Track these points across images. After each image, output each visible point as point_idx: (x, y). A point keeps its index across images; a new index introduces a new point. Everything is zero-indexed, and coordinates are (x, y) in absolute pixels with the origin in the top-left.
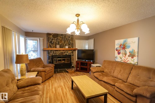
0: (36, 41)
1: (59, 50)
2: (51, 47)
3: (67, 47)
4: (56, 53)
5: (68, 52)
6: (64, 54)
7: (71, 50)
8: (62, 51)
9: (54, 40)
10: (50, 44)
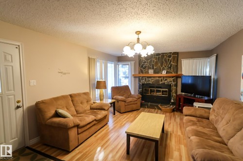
0: (128, 66)
1: (153, 77)
2: (142, 73)
3: (164, 73)
4: (149, 81)
5: (166, 80)
6: (160, 83)
7: (173, 77)
8: (158, 78)
9: (146, 64)
10: (142, 69)
